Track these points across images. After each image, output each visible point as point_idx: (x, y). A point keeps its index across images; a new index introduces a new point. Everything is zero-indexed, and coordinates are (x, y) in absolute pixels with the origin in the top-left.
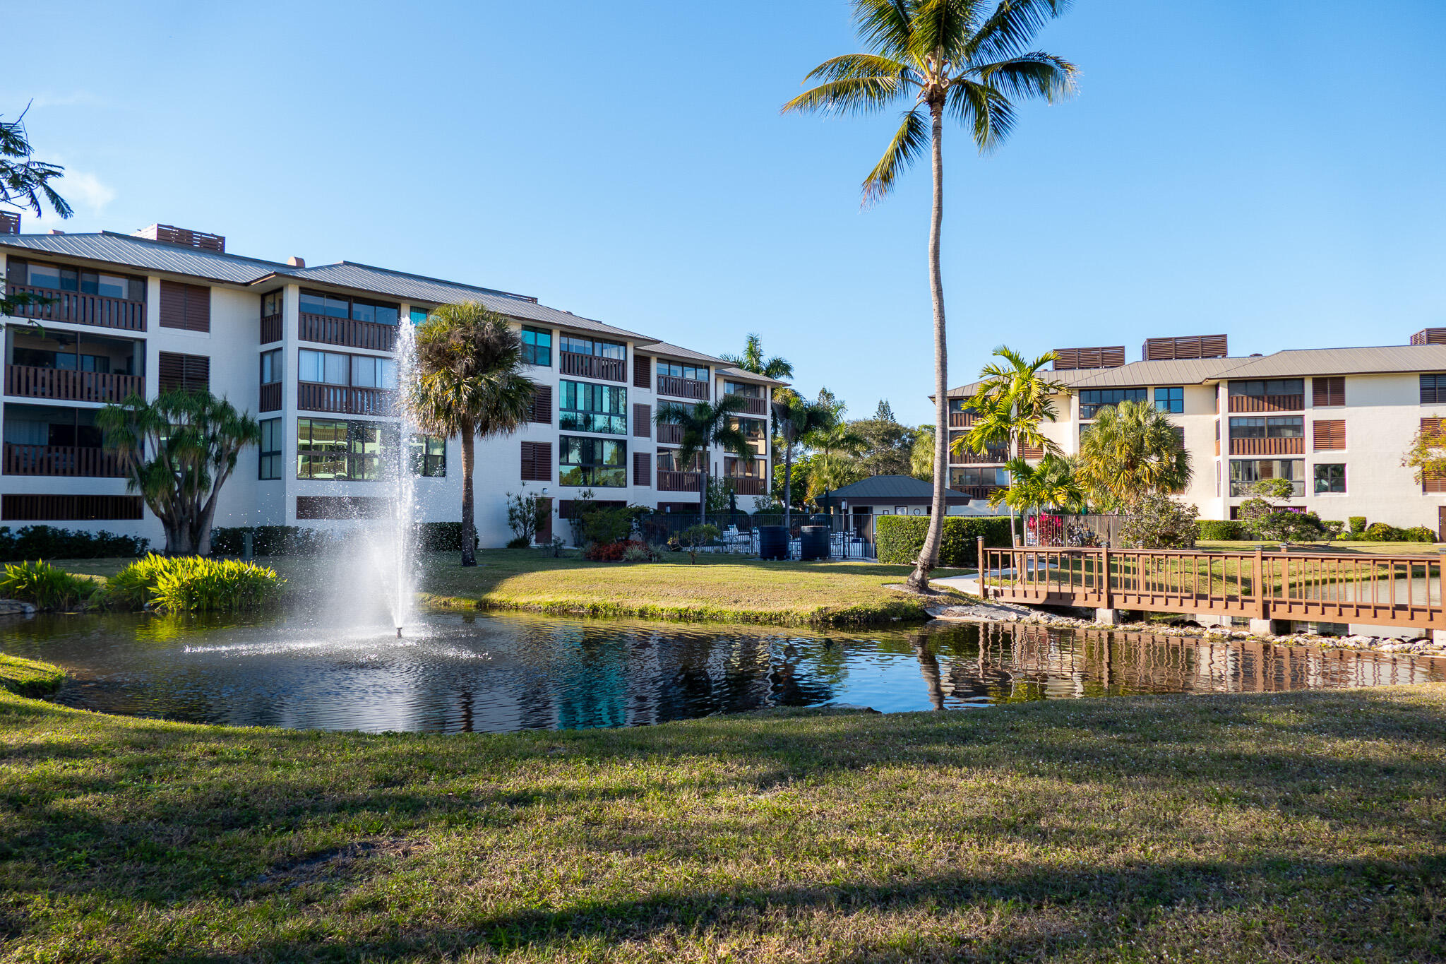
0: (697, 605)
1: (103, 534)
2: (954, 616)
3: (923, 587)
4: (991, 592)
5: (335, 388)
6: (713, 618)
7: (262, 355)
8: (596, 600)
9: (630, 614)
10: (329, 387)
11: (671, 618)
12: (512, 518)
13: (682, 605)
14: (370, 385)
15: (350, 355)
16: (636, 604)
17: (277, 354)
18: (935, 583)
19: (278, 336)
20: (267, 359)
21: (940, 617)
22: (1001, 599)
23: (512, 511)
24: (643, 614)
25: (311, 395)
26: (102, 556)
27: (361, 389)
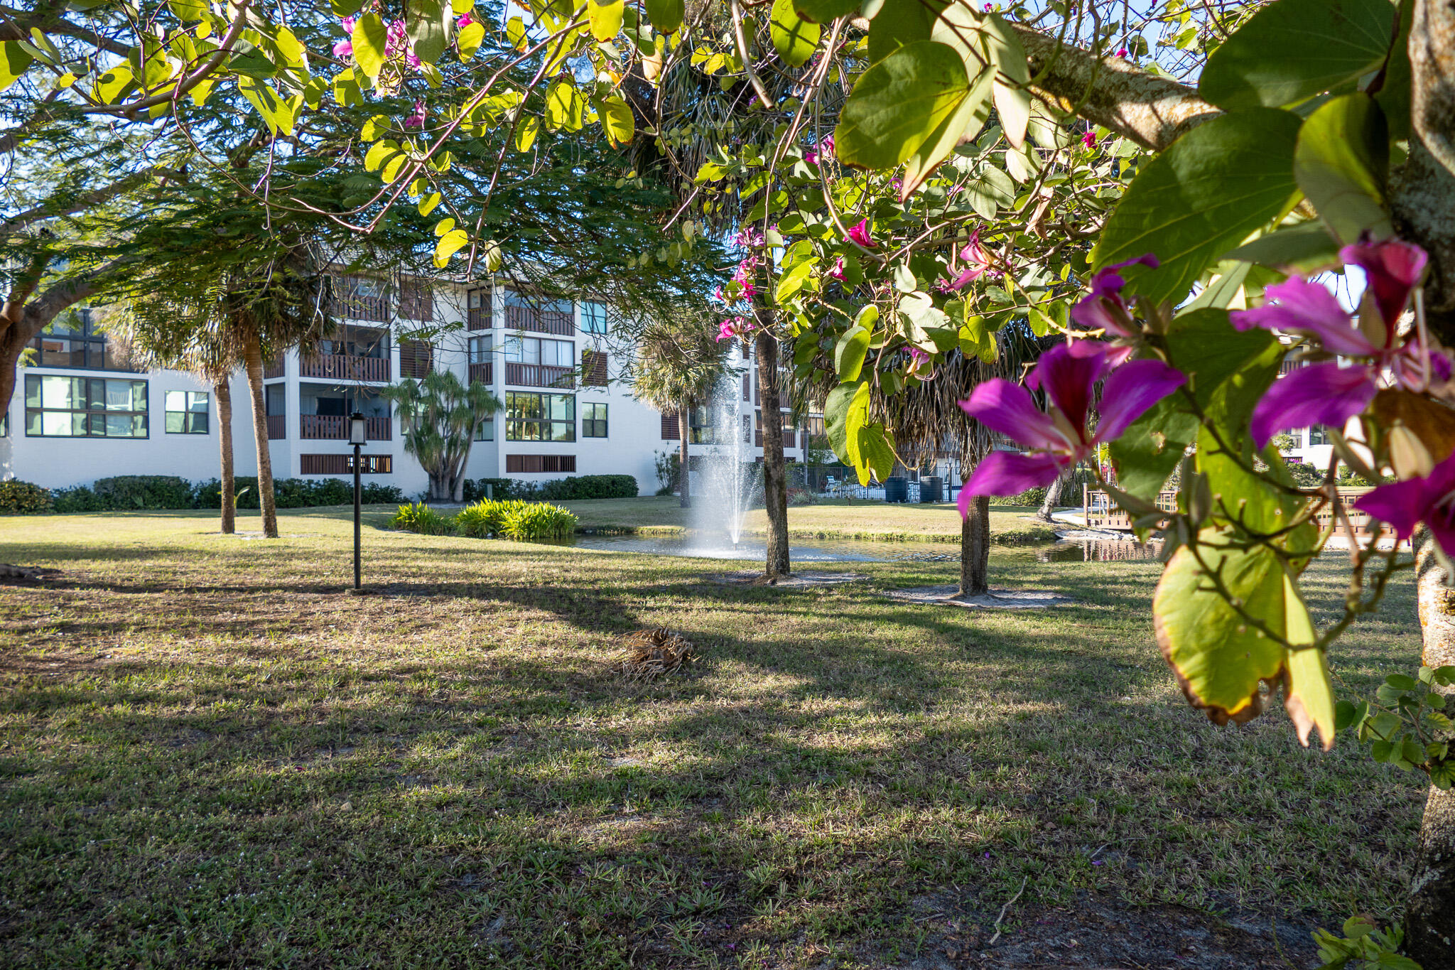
0: (899, 532)
1: (373, 485)
2: (1071, 538)
3: (1048, 518)
4: (1093, 521)
5: (530, 366)
6: (912, 539)
7: (470, 340)
8: (821, 529)
9: (847, 537)
10: (526, 366)
11: (880, 539)
12: (660, 471)
13: (887, 531)
14: (553, 363)
15: (540, 339)
16: (852, 531)
17: (485, 340)
18: (1055, 516)
19: (488, 324)
20: (474, 344)
21: (1065, 538)
22: (1100, 527)
23: (659, 466)
24: (858, 537)
25: (515, 373)
26: (373, 502)
27: (548, 367)
